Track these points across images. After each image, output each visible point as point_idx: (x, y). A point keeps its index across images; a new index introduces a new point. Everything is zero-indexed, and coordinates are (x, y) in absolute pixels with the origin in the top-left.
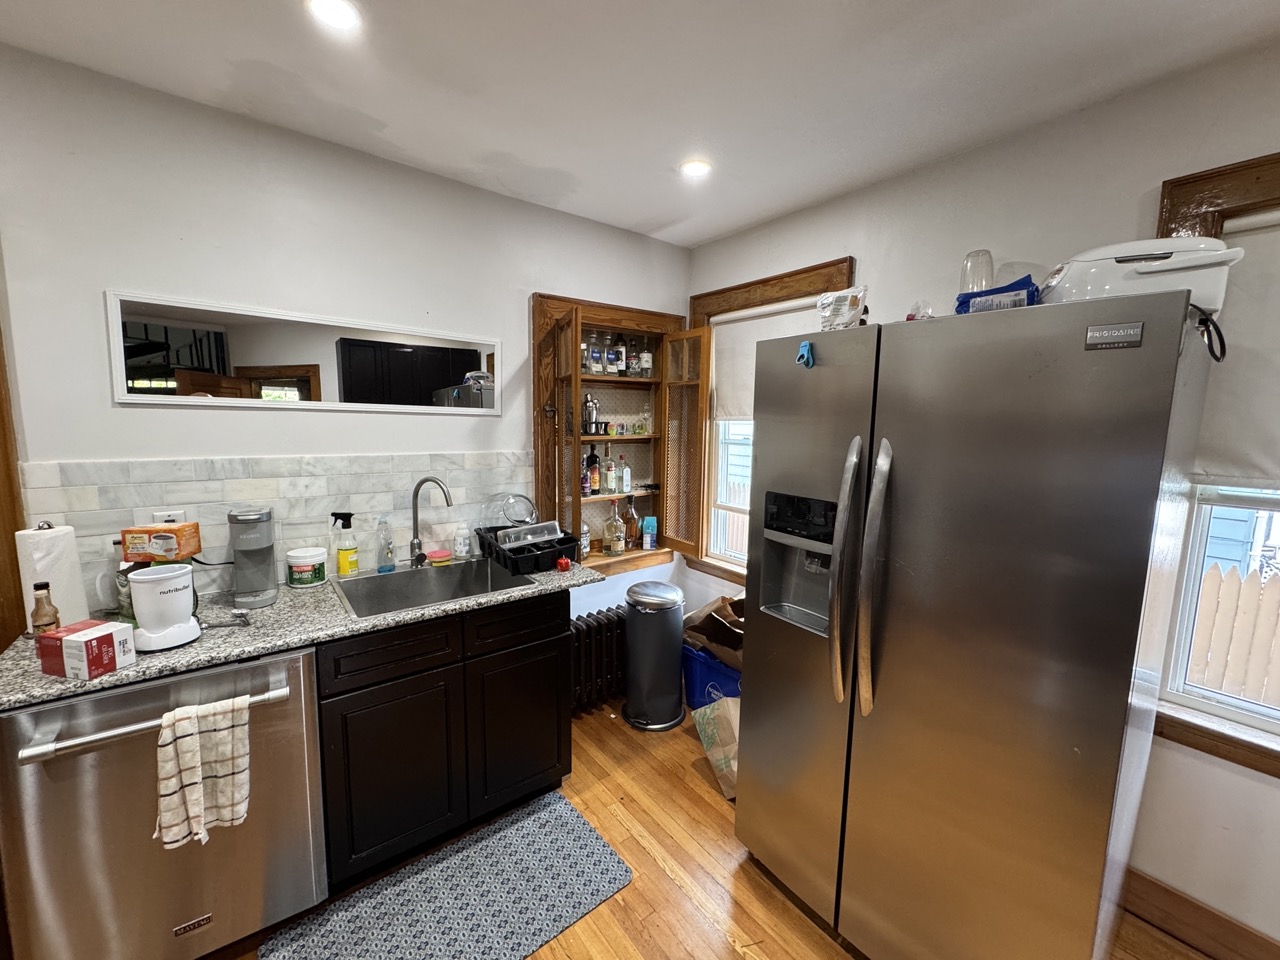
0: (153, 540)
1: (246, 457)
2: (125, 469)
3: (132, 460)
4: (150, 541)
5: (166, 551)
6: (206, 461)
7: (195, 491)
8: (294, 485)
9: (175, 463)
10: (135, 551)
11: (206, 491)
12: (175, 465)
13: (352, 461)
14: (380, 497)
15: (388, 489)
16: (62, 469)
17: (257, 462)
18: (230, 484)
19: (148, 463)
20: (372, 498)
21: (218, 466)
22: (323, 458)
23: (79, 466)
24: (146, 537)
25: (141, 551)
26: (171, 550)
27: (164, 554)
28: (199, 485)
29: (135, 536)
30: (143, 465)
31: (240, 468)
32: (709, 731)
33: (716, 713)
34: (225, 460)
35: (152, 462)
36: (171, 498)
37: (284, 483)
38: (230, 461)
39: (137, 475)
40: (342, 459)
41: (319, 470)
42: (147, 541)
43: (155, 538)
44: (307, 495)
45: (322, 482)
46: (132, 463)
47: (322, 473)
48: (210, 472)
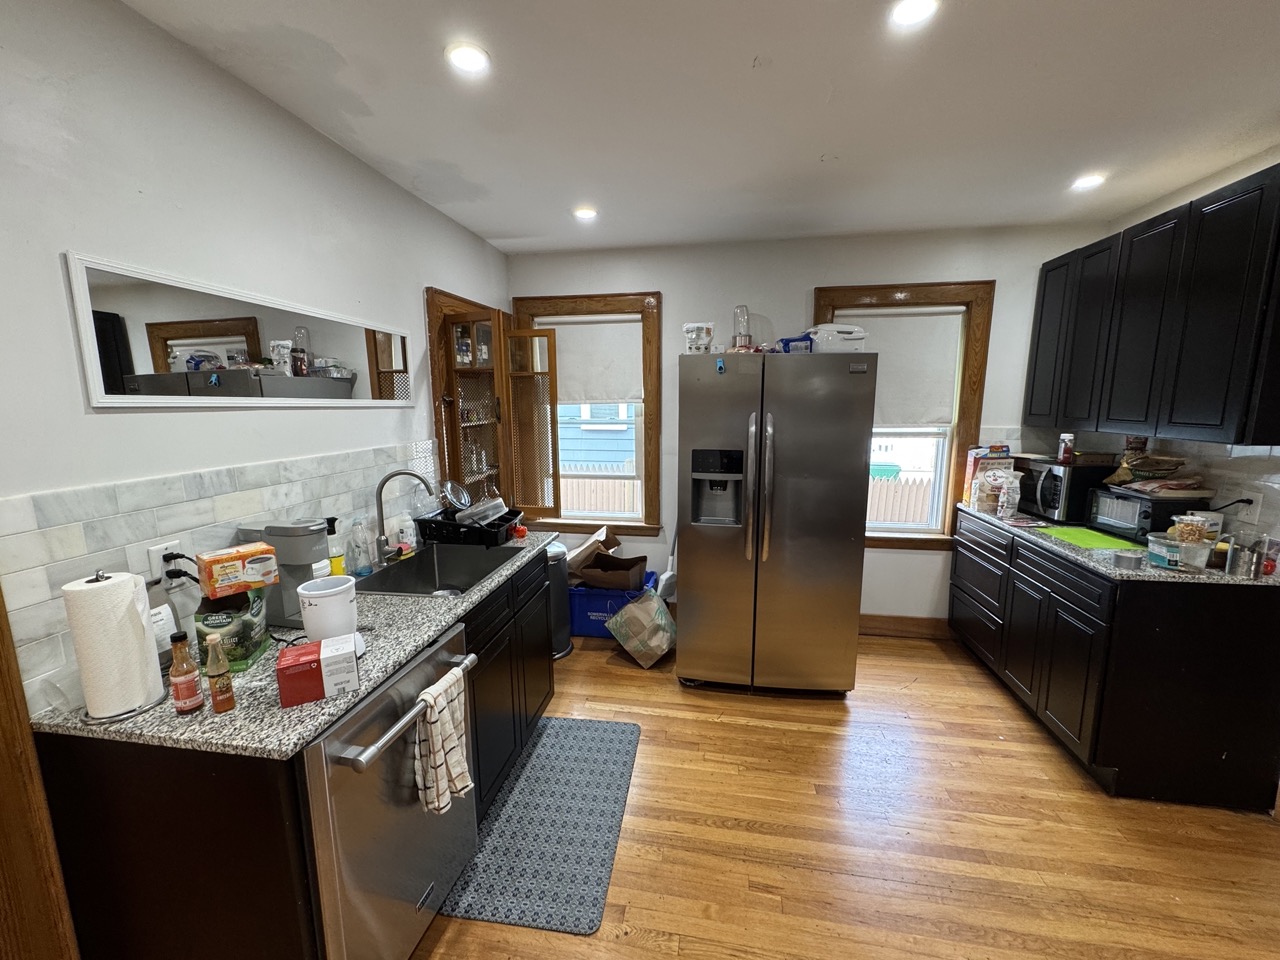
0: (247, 565)
1: (231, 467)
2: (112, 495)
3: (119, 483)
4: (244, 567)
5: (264, 575)
6: (195, 476)
7: (188, 514)
8: (275, 495)
9: (164, 482)
10: (226, 583)
11: (198, 513)
12: (164, 484)
13: (320, 461)
14: (342, 498)
15: (348, 489)
16: (37, 504)
17: (242, 471)
18: (221, 501)
19: (136, 485)
20: (337, 500)
21: (207, 480)
22: (296, 461)
23: (58, 497)
24: (239, 563)
25: (234, 581)
26: (269, 573)
27: (262, 579)
28: (190, 507)
29: (226, 565)
30: (130, 488)
31: (226, 480)
32: (623, 632)
33: (626, 617)
34: (211, 472)
35: (139, 482)
36: (164, 526)
37: (267, 492)
38: (218, 473)
39: (126, 501)
40: (312, 460)
41: (294, 476)
42: (240, 568)
43: (249, 563)
44: (287, 504)
45: (297, 488)
46: (119, 486)
47: (297, 478)
48: (199, 488)
